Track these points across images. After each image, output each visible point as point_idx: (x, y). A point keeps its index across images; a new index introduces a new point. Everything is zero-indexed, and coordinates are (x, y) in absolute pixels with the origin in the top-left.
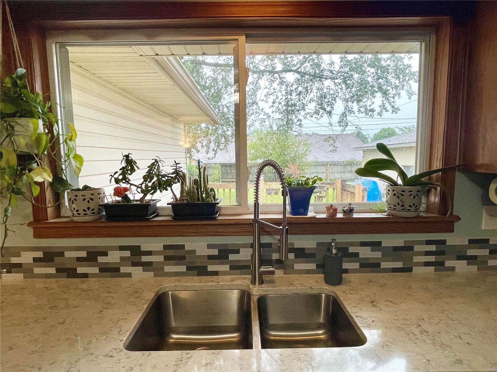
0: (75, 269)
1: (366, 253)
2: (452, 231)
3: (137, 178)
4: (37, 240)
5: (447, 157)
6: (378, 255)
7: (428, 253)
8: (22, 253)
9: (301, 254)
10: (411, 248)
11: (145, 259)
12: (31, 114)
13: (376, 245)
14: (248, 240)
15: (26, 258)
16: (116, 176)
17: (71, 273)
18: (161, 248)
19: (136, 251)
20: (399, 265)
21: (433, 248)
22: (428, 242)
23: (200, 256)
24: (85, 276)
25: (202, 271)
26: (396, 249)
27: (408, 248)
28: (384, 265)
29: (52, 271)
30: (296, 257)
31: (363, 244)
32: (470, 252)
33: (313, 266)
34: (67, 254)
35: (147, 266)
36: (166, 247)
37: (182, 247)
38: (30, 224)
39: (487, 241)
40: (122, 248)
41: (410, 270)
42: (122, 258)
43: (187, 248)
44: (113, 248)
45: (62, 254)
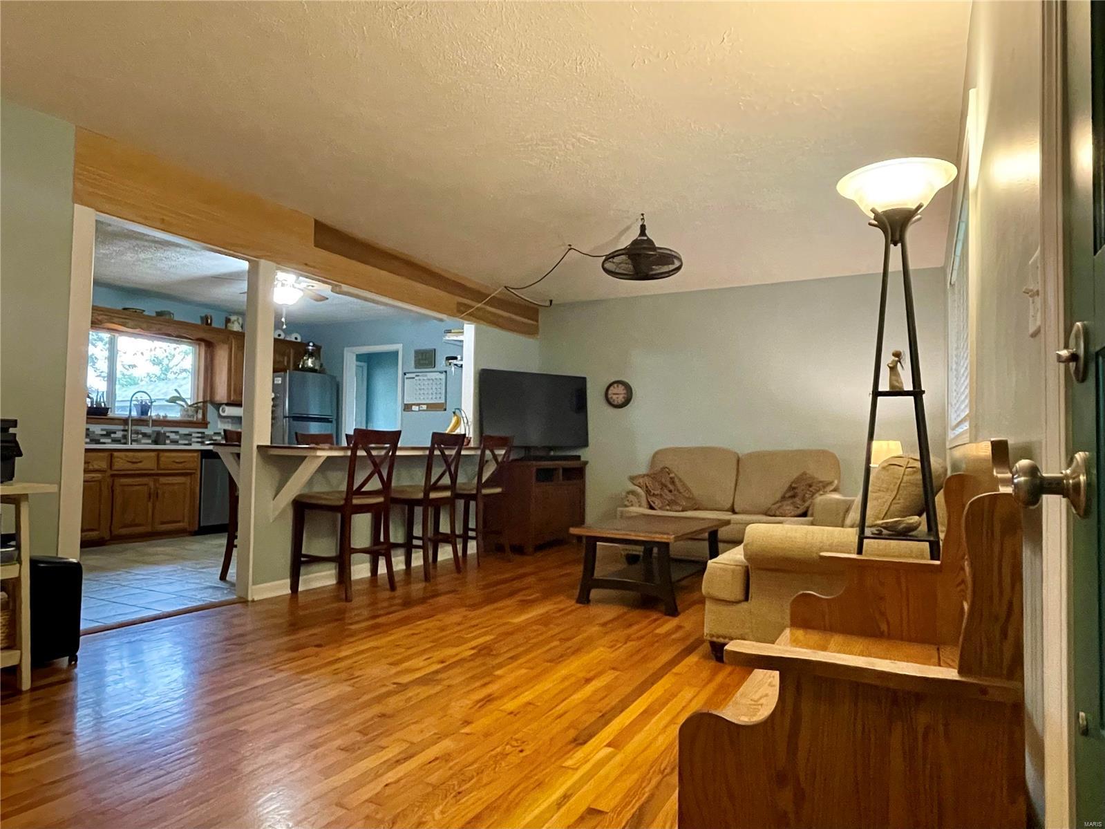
1: (173, 436)
2: (206, 428)
5: (204, 396)
6: (178, 437)
7: (198, 437)
9: (145, 435)
10: (191, 435)
13: (176, 433)
14: (121, 427)
20: (187, 442)
21: (200, 435)
23: (97, 435)
26: (186, 435)
27: (190, 435)
28: (180, 442)
31: (172, 432)
33: (150, 441)
39: (220, 433)
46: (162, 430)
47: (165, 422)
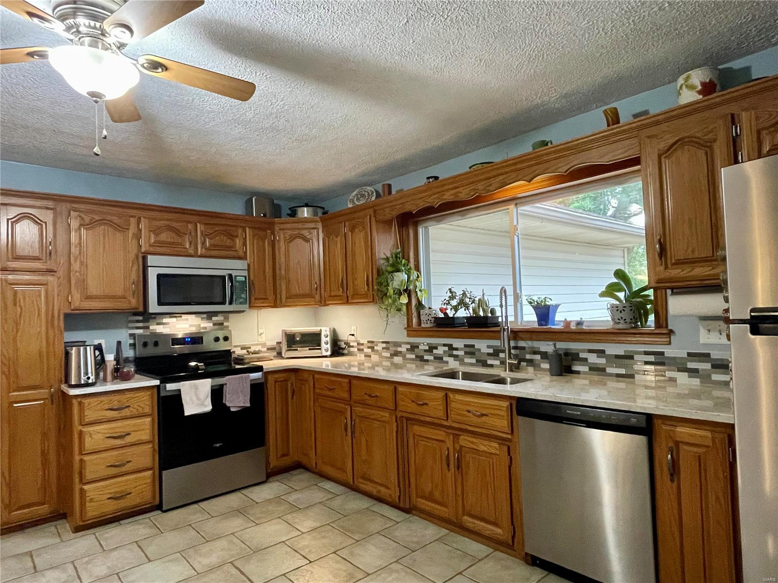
0: (423, 357)
1: (593, 359)
2: (669, 343)
3: (454, 303)
4: (408, 338)
6: (603, 361)
7: (647, 363)
8: (402, 345)
9: (545, 356)
10: (631, 357)
11: (455, 353)
12: (398, 271)
13: (601, 353)
15: (403, 349)
16: (445, 302)
17: (420, 358)
18: (463, 346)
19: (451, 347)
20: (622, 371)
21: (652, 358)
22: (647, 353)
23: (483, 353)
24: (427, 361)
25: (485, 364)
26: (617, 357)
27: (629, 357)
28: (609, 370)
29: (413, 356)
30: (542, 358)
31: (591, 351)
32: (691, 365)
34: (421, 347)
35: (456, 357)
36: (466, 346)
37: (473, 346)
38: (405, 328)
39: (708, 355)
40: (445, 345)
41: (632, 376)
42: (444, 352)
43: (476, 347)
44: (440, 345)
45: (418, 347)
46: (573, 346)
47: (579, 333)
